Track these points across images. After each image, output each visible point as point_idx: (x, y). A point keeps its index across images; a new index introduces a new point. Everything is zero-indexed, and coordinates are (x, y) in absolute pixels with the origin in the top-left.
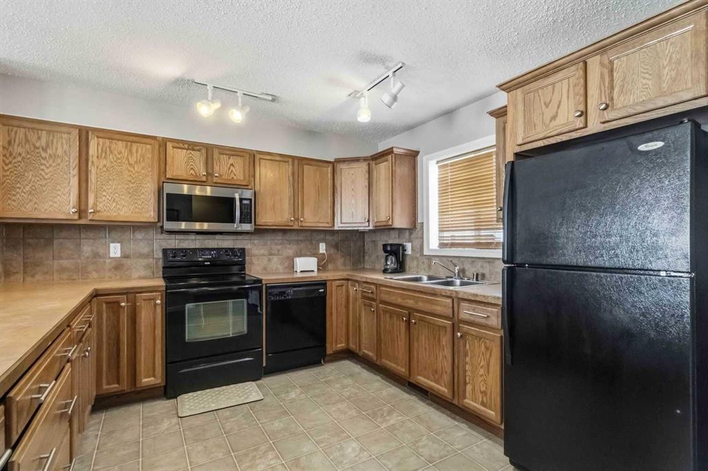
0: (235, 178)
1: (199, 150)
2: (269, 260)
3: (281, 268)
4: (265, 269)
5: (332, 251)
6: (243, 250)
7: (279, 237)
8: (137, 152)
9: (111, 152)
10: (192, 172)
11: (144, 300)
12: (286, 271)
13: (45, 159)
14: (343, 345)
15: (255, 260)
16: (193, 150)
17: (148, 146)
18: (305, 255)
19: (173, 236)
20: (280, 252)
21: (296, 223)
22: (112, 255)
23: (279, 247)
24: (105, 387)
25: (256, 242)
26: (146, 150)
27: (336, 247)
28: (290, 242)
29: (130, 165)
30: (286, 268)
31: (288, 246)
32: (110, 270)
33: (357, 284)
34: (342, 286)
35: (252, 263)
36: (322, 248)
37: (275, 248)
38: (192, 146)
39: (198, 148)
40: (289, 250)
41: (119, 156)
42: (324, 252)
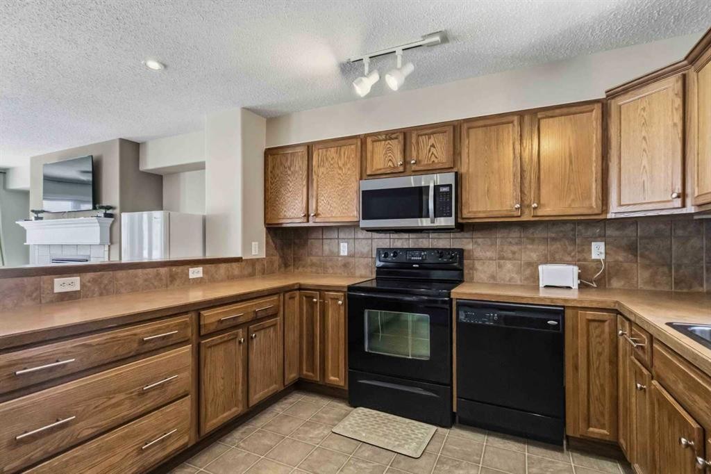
0: (436, 161)
1: (396, 138)
2: (500, 266)
3: (518, 279)
4: (493, 277)
5: (621, 257)
6: (461, 251)
7: (515, 234)
8: (344, 153)
9: (327, 159)
10: (390, 164)
11: (332, 299)
12: (525, 283)
13: (289, 175)
14: (605, 432)
15: (478, 265)
16: (391, 139)
17: (353, 147)
18: (562, 262)
19: (388, 235)
20: (517, 255)
21: (527, 211)
22: (342, 254)
23: (515, 248)
24: (305, 372)
25: (480, 241)
26: (351, 151)
27: (632, 249)
28: (532, 241)
29: (340, 168)
30: (527, 279)
31: (530, 247)
32: (340, 267)
33: (627, 324)
34: (603, 321)
35: (473, 268)
36: (598, 251)
37: (508, 250)
38: (390, 135)
39: (393, 136)
40: (532, 253)
41: (332, 162)
42: (602, 257)
